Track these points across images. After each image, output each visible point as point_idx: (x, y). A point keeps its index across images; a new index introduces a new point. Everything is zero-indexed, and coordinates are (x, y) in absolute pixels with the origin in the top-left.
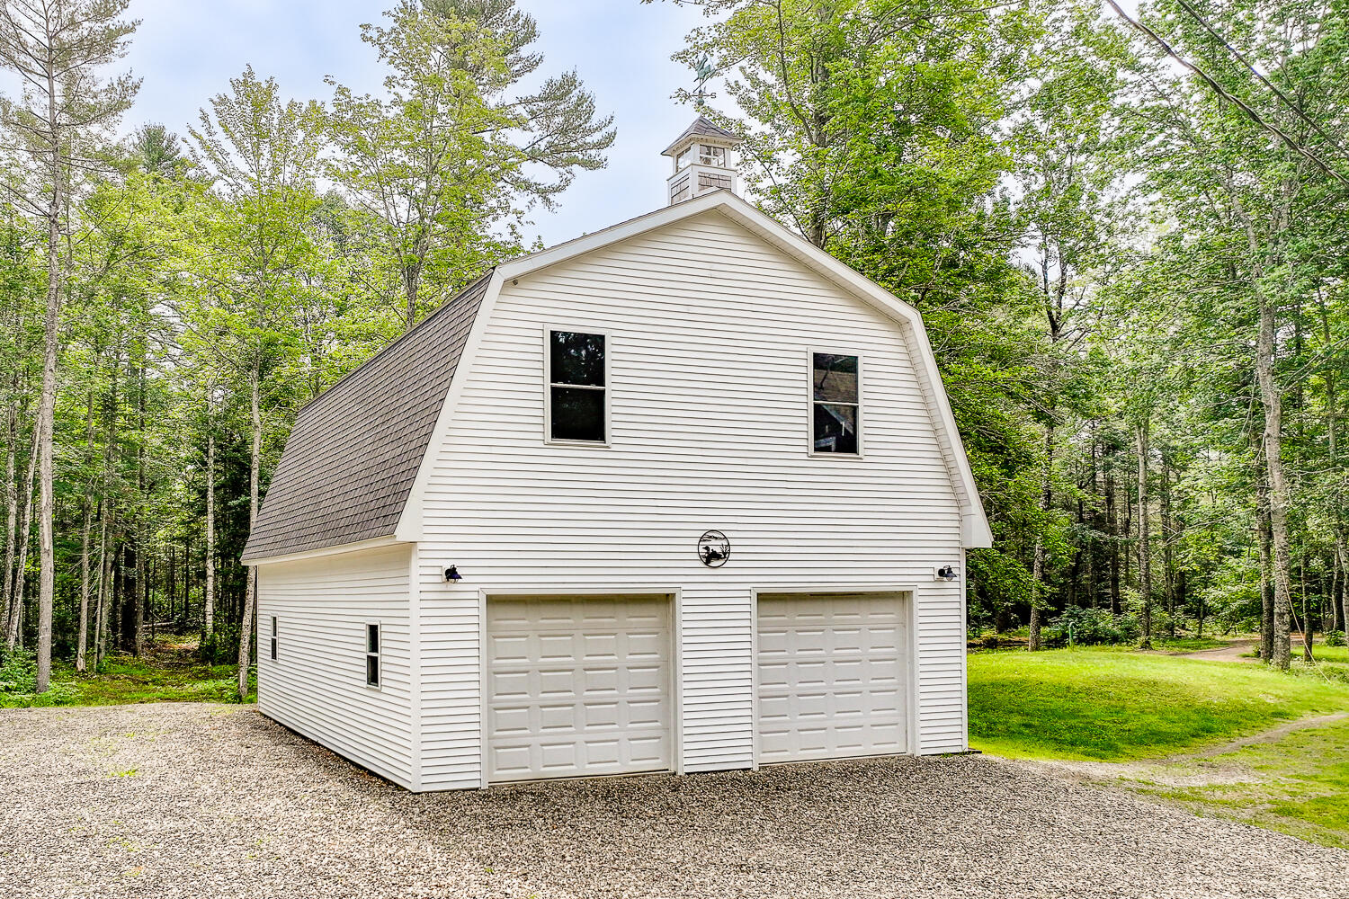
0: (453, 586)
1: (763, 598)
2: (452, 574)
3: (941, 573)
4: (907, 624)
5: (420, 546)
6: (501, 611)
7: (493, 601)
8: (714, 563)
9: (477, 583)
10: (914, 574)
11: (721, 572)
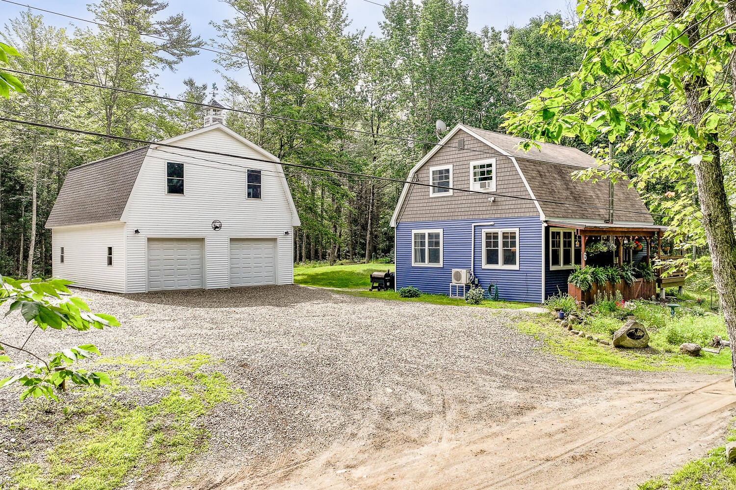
0: (137, 235)
1: (231, 240)
2: (137, 231)
3: (286, 233)
4: (275, 247)
5: (127, 224)
6: (152, 243)
7: (149, 240)
8: (217, 229)
9: (145, 234)
10: (278, 233)
11: (218, 232)
